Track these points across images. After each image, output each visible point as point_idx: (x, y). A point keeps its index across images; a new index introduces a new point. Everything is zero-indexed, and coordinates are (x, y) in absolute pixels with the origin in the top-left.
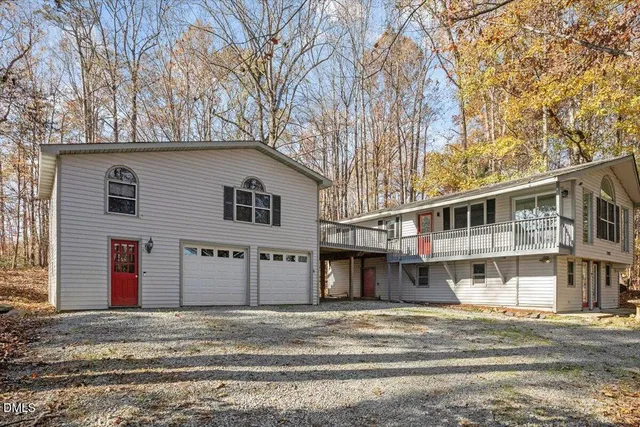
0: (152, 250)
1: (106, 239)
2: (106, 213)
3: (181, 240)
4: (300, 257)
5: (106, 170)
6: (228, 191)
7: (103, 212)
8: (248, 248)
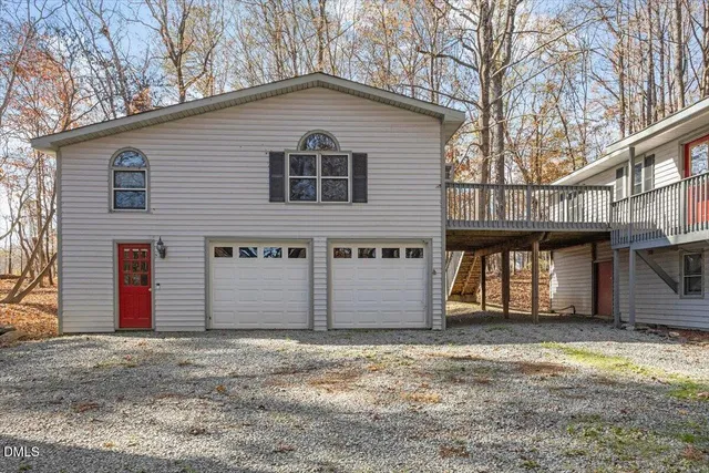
0: (168, 254)
1: (111, 243)
2: (110, 211)
3: (206, 237)
4: (408, 250)
5: (109, 157)
6: (276, 159)
7: (107, 211)
8: (310, 241)
